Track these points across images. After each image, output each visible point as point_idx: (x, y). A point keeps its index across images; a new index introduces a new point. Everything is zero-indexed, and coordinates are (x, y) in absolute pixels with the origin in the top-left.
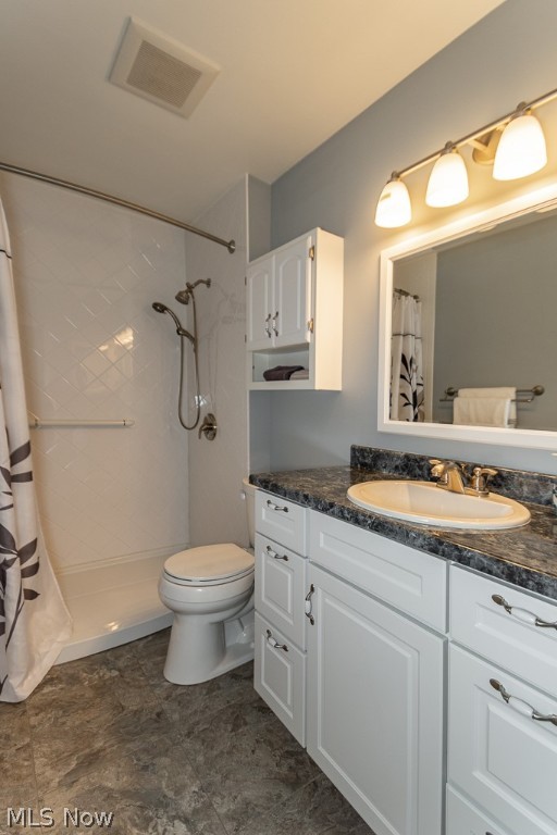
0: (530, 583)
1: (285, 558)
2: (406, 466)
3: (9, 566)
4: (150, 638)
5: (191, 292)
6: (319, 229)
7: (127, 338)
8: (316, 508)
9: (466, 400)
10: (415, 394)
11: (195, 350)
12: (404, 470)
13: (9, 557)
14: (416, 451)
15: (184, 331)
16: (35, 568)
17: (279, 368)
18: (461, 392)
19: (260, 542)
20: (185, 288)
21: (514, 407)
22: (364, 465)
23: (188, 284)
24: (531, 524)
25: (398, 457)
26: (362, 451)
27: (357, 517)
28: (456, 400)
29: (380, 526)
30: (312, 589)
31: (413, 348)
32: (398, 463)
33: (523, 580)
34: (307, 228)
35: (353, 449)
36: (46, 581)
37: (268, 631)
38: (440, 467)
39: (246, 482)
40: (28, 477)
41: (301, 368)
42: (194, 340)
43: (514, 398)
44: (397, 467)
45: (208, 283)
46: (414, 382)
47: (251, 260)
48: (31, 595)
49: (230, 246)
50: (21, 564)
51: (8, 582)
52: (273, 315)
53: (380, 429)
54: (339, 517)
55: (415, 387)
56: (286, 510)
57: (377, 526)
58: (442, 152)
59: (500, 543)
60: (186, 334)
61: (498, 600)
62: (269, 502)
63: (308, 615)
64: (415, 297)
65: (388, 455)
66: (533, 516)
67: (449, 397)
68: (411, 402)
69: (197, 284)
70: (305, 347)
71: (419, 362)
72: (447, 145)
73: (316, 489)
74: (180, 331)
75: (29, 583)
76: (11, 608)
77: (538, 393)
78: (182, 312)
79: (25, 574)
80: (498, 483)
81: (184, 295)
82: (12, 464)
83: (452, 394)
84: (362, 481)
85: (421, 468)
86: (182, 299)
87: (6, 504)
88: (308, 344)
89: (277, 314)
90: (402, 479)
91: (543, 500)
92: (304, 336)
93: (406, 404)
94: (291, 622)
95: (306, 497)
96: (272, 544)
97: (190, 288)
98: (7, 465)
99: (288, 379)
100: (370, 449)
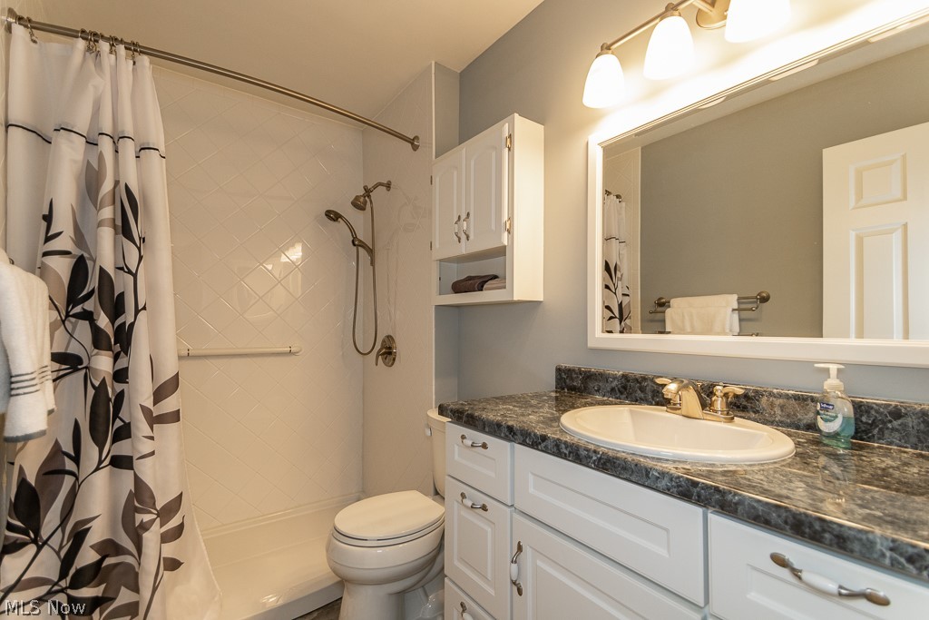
0: (827, 535)
1: (484, 508)
2: (625, 388)
3: (147, 530)
4: (315, 615)
5: (369, 196)
6: (516, 115)
7: (296, 253)
8: (523, 443)
9: (679, 309)
10: (620, 305)
11: (372, 263)
12: (622, 393)
13: (147, 518)
14: (636, 369)
15: (360, 241)
16: (178, 532)
17: (470, 278)
18: (674, 302)
19: (452, 489)
20: (362, 192)
21: (736, 316)
22: (572, 389)
23: (365, 188)
24: (797, 454)
25: (615, 377)
26: (569, 371)
27: (576, 453)
28: (668, 311)
29: (610, 464)
30: (520, 548)
31: (617, 254)
32: (614, 384)
33: (816, 532)
34: (503, 114)
35: (559, 370)
36: (191, 548)
37: (462, 605)
38: (673, 387)
39: (434, 414)
40: (175, 417)
41: (495, 277)
42: (371, 252)
43: (736, 306)
44: (613, 389)
45: (388, 186)
46: (619, 292)
47: (436, 157)
48: (173, 564)
49: (413, 143)
50: (161, 526)
51: (144, 550)
52: (463, 217)
53: (590, 344)
54: (553, 454)
55: (620, 298)
56: (484, 446)
57: (605, 463)
58: (662, 16)
59: (771, 482)
60: (363, 245)
61: (779, 561)
62: (463, 437)
63: (514, 583)
64: (618, 197)
65: (601, 377)
66: (798, 444)
67: (660, 309)
68: (617, 315)
69: (375, 187)
70: (501, 252)
71: (625, 269)
72: (666, 8)
73: (521, 418)
74: (356, 243)
75: (169, 550)
76: (146, 583)
77: (765, 300)
78: (358, 219)
79: (166, 538)
80: (742, 405)
81: (362, 199)
82: (155, 402)
83: (662, 305)
84: (573, 407)
85: (642, 389)
86: (358, 204)
87: (146, 451)
88: (505, 247)
89: (468, 214)
90: (621, 403)
91: (802, 424)
92: (500, 237)
93: (611, 318)
94: (492, 592)
95: (510, 429)
96: (467, 491)
97: (368, 192)
98: (149, 403)
99: (482, 290)
100: (579, 369)
